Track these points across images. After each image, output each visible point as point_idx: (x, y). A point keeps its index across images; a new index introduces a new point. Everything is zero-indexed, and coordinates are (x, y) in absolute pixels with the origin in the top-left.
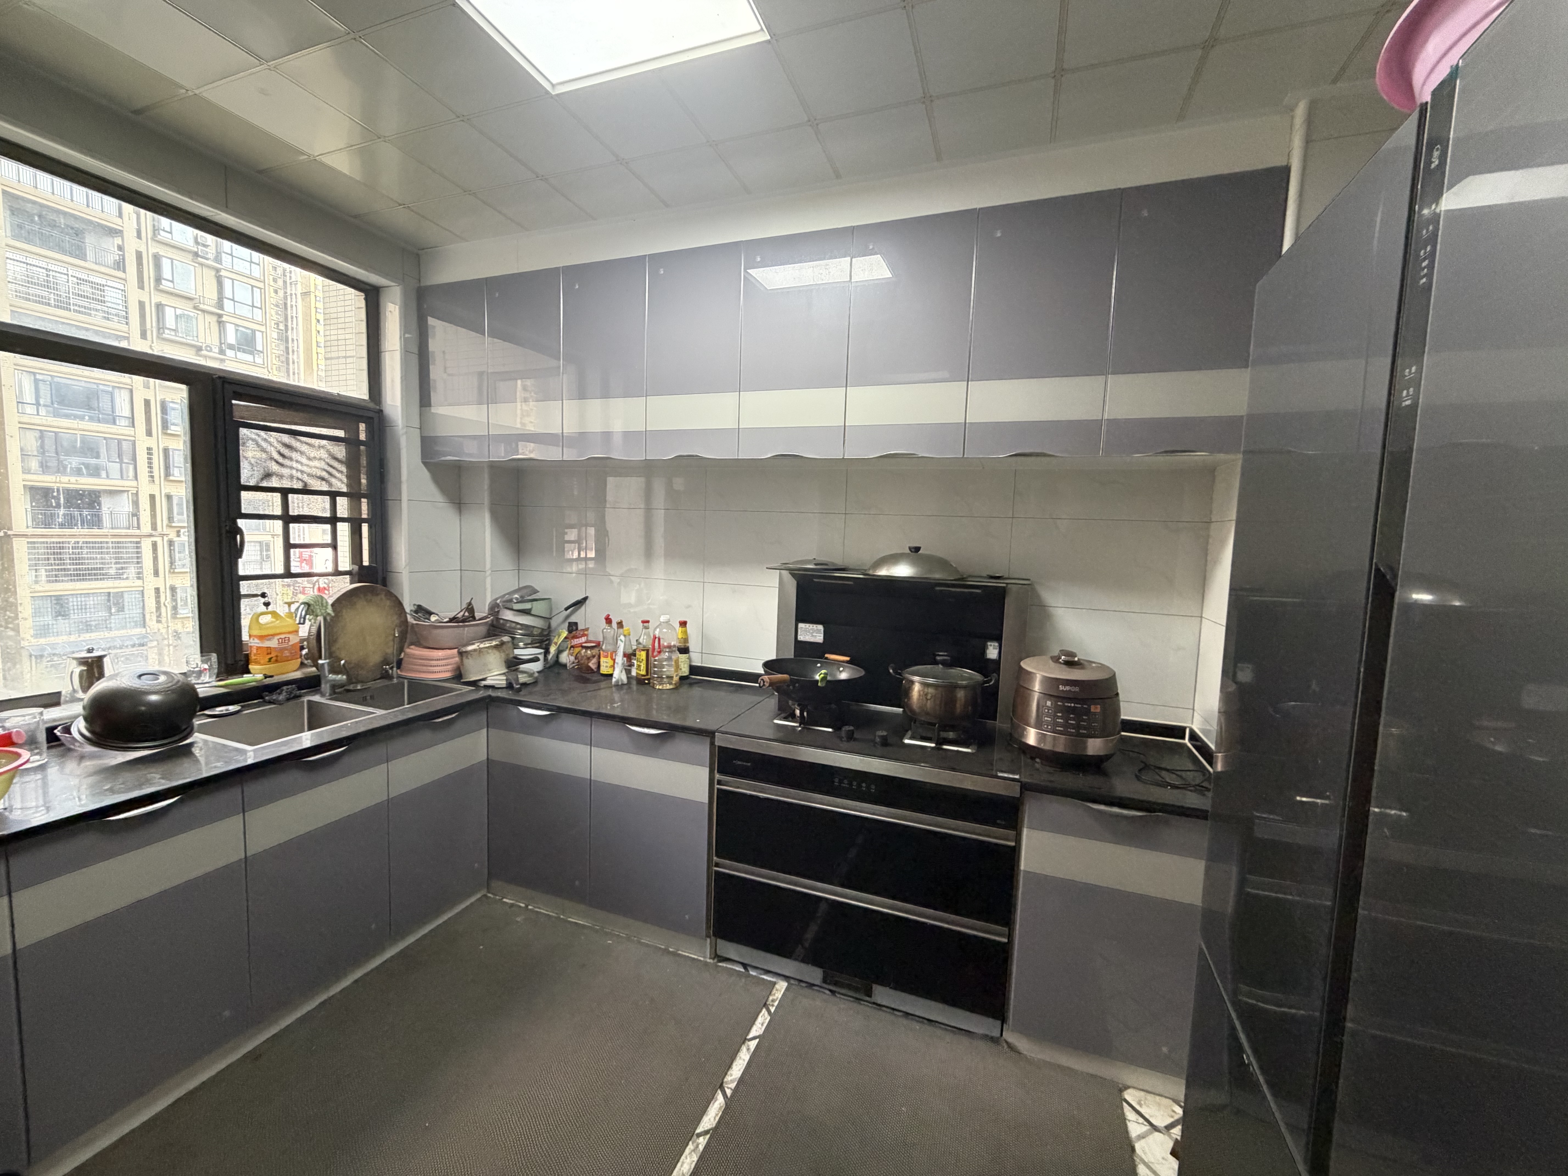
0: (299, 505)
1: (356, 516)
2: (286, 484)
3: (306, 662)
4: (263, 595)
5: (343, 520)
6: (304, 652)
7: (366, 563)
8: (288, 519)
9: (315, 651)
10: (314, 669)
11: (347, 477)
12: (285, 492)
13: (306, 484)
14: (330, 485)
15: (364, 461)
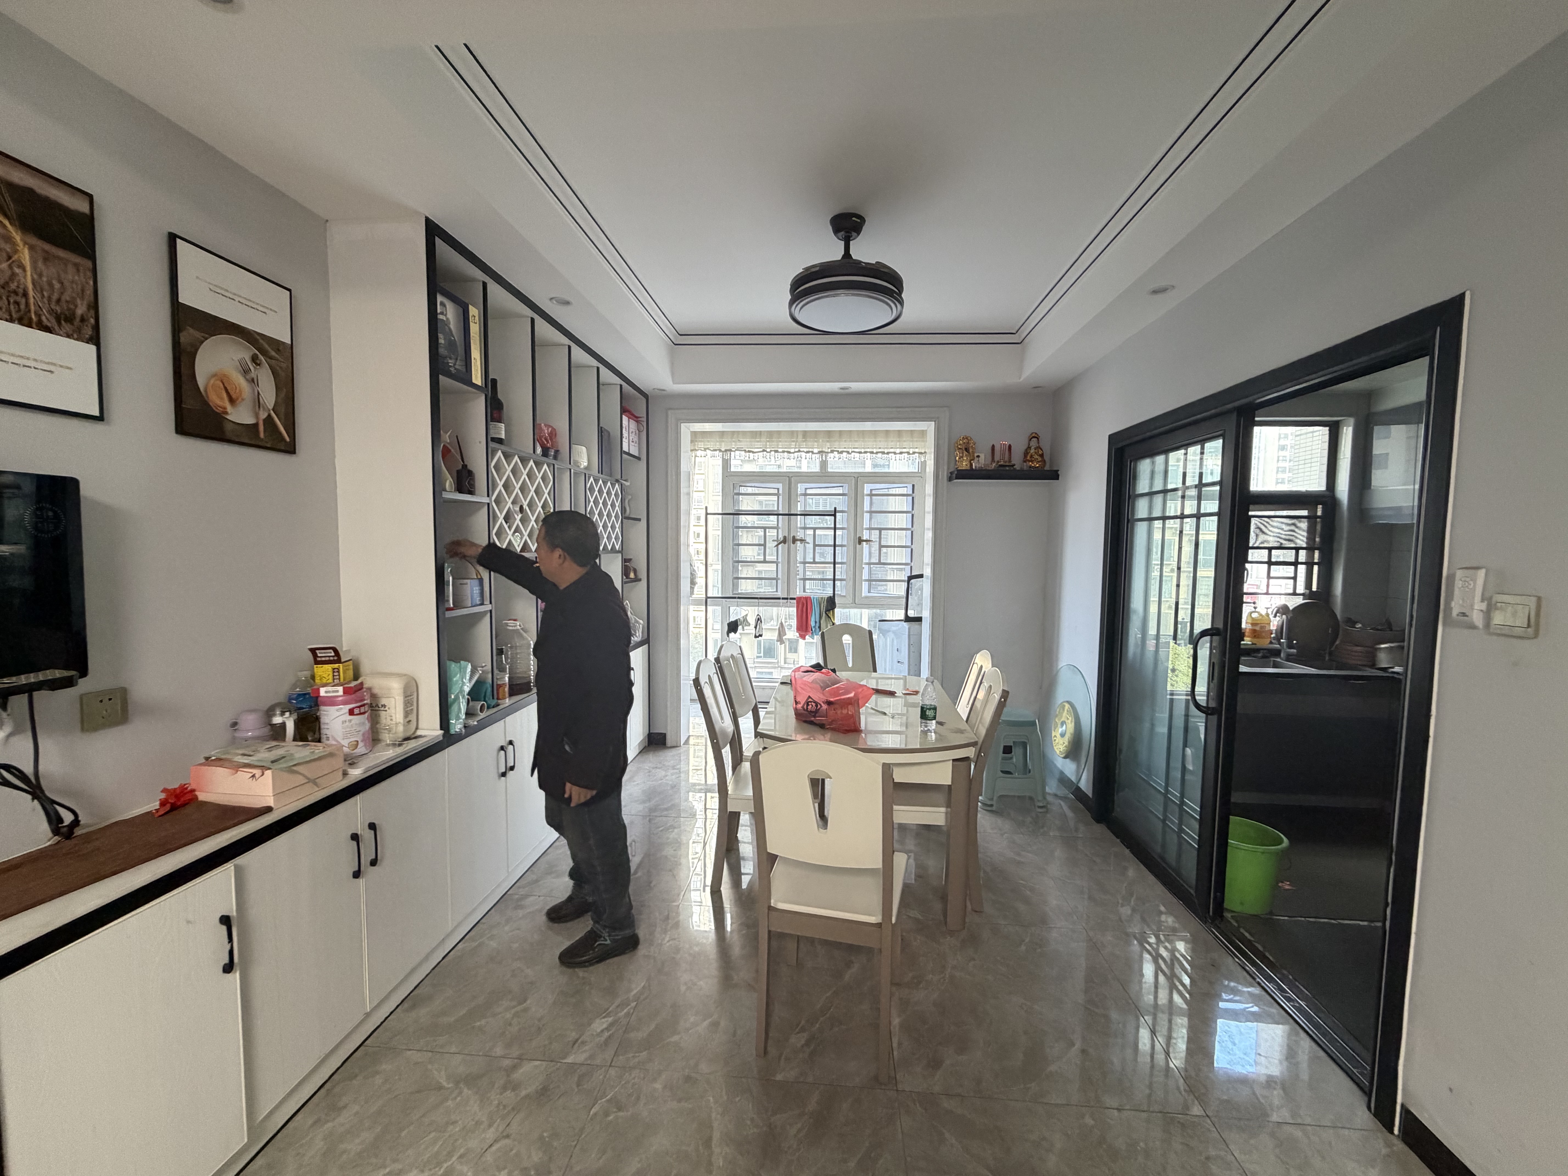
0: (1277, 555)
1: (1310, 561)
2: (1270, 545)
3: (1273, 641)
4: (1254, 603)
5: (1302, 563)
6: (1273, 636)
7: (1314, 588)
8: (1270, 563)
9: (1279, 635)
10: (1278, 646)
11: (1307, 538)
12: (1270, 549)
13: (1281, 544)
14: (1296, 544)
15: (1319, 527)
